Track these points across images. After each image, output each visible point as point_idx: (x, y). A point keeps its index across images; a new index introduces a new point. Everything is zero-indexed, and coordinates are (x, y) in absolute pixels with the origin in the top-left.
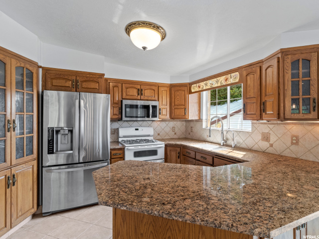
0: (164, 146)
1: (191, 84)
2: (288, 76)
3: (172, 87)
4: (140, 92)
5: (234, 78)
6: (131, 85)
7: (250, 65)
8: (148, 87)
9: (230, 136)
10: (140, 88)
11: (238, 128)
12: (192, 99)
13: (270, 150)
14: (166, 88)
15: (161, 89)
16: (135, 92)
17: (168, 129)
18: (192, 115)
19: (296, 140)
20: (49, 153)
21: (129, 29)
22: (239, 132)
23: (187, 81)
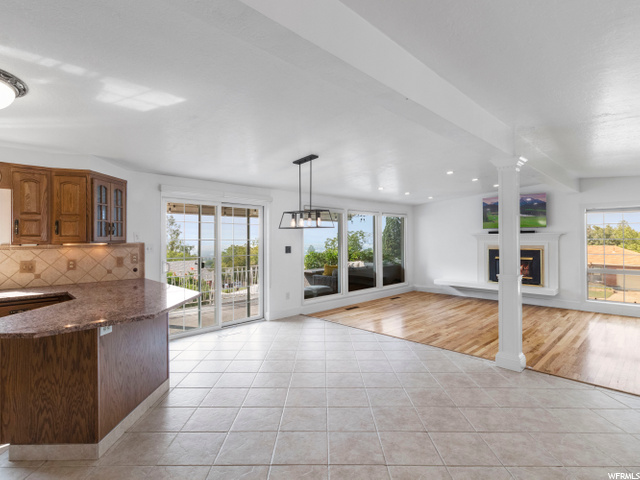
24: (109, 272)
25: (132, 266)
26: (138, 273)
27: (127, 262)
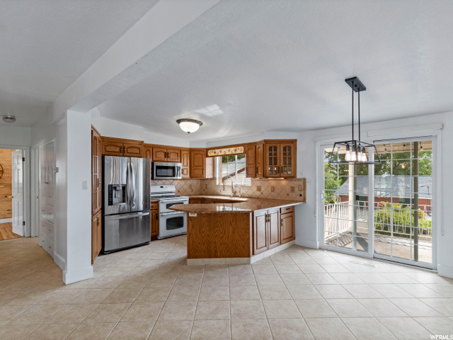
0: (188, 199)
1: (207, 150)
2: (268, 154)
3: (191, 151)
4: (167, 155)
5: (240, 150)
6: (160, 150)
7: (250, 144)
8: (173, 151)
9: (237, 190)
10: (167, 151)
11: (243, 184)
12: (208, 161)
13: (261, 196)
14: (186, 152)
15: (183, 152)
16: (162, 156)
17: (186, 187)
18: (208, 175)
19: (273, 189)
20: (109, 205)
22: (243, 186)
23: (204, 146)
24: (288, 195)
25: (299, 193)
26: (302, 197)
27: (296, 189)
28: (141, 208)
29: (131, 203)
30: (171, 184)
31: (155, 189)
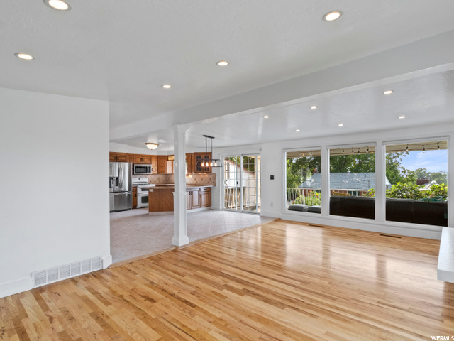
1: (168, 156)
2: (196, 160)
3: (158, 157)
4: (142, 160)
6: (138, 157)
8: (146, 157)
10: (142, 158)
12: (169, 163)
14: (155, 158)
15: (152, 158)
16: (139, 160)
17: (155, 179)
18: (169, 171)
21: (146, 144)
23: (166, 154)
25: (213, 181)
26: (214, 183)
27: (212, 179)
28: (127, 190)
29: (121, 187)
30: (146, 177)
31: (135, 180)
